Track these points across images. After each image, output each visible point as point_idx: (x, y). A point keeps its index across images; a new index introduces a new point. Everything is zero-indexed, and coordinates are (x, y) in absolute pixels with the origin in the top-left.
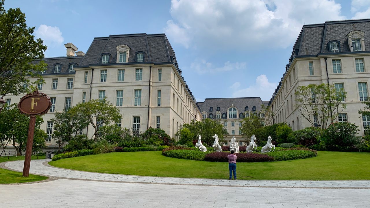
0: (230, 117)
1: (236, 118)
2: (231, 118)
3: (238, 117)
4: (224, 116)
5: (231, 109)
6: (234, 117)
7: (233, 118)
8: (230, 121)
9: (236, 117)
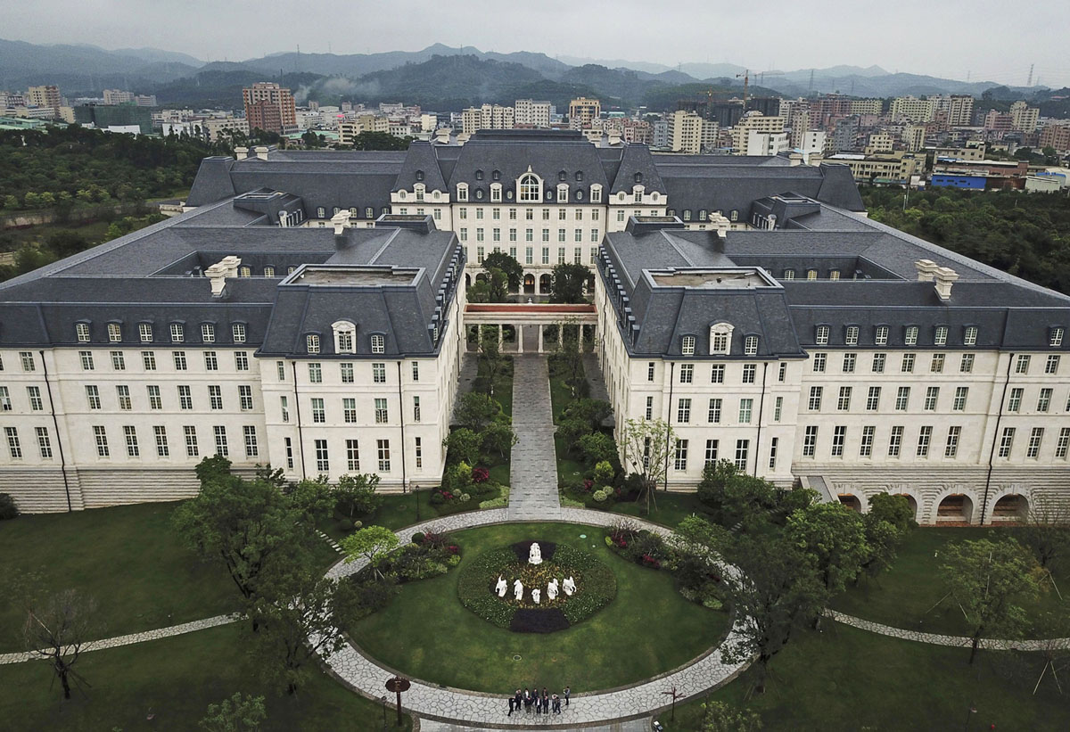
0: (522, 198)
1: (536, 201)
2: (525, 201)
3: (541, 199)
4: (510, 195)
5: (527, 178)
6: (532, 199)
7: (530, 200)
8: (522, 207)
9: (537, 198)
